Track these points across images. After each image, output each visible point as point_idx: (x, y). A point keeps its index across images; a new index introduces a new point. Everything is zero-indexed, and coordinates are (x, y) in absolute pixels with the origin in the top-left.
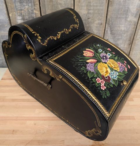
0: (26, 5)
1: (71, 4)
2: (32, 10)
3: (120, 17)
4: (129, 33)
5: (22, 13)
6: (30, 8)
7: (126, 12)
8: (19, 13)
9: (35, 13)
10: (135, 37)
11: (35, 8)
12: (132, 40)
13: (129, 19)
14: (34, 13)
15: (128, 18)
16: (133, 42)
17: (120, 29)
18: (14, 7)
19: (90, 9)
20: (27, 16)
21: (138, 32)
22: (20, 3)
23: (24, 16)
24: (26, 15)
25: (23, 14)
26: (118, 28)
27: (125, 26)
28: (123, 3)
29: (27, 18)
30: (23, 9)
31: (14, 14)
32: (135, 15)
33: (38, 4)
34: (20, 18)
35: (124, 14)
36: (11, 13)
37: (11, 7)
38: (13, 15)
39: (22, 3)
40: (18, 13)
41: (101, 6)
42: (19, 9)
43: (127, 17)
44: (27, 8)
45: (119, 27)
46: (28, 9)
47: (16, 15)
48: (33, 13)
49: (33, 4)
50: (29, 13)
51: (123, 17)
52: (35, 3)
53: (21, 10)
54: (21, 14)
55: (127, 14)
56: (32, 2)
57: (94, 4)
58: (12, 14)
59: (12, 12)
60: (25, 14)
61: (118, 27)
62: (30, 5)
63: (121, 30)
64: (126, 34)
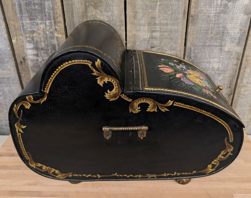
0: (41, 23)
1: (121, 21)
2: (52, 33)
3: (210, 44)
4: (228, 74)
5: (33, 37)
6: (48, 28)
7: (222, 34)
8: (29, 37)
9: (57, 37)
10: (239, 81)
11: (56, 29)
12: (233, 87)
13: (226, 49)
14: (55, 38)
15: (225, 46)
16: (236, 91)
17: (211, 67)
18: (20, 28)
19: (154, 29)
20: (43, 43)
21: (245, 71)
22: (31, 20)
23: (37, 42)
24: (41, 42)
25: (35, 39)
26: (208, 65)
27: (220, 61)
28: (214, 19)
29: (43, 46)
30: (36, 29)
31: (20, 38)
32: (237, 41)
33: (63, 21)
34: (31, 46)
35: (216, 39)
36: (15, 38)
37: (15, 26)
38: (19, 41)
39: (34, 19)
40: (27, 37)
41: (174, 24)
42: (30, 30)
43: (224, 44)
44: (42, 29)
45: (209, 62)
46: (45, 31)
47: (23, 42)
48: (52, 38)
49: (53, 21)
50: (47, 38)
51: (215, 44)
52: (57, 20)
53: (33, 32)
54: (33, 40)
55: (222, 39)
56: (52, 18)
57: (162, 22)
58: (17, 40)
59: (16, 36)
60: (39, 40)
61: (207, 62)
62: (48, 22)
63: (213, 68)
64: (221, 75)
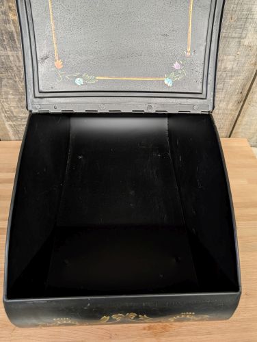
2: (4, 13)
3: (227, 35)
7: (244, 21)
12: (245, 92)
13: (246, 42)
15: (246, 37)
17: (223, 68)
27: (235, 59)
35: (236, 28)
43: (244, 36)
45: (222, 61)
48: (7, 21)
51: (234, 35)
63: (225, 68)
64: (234, 78)
